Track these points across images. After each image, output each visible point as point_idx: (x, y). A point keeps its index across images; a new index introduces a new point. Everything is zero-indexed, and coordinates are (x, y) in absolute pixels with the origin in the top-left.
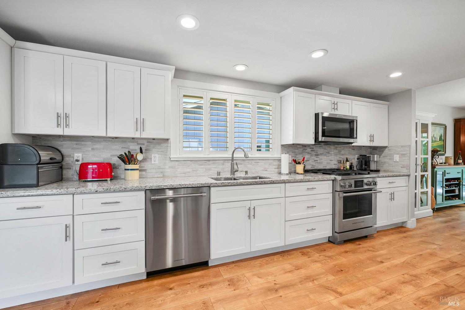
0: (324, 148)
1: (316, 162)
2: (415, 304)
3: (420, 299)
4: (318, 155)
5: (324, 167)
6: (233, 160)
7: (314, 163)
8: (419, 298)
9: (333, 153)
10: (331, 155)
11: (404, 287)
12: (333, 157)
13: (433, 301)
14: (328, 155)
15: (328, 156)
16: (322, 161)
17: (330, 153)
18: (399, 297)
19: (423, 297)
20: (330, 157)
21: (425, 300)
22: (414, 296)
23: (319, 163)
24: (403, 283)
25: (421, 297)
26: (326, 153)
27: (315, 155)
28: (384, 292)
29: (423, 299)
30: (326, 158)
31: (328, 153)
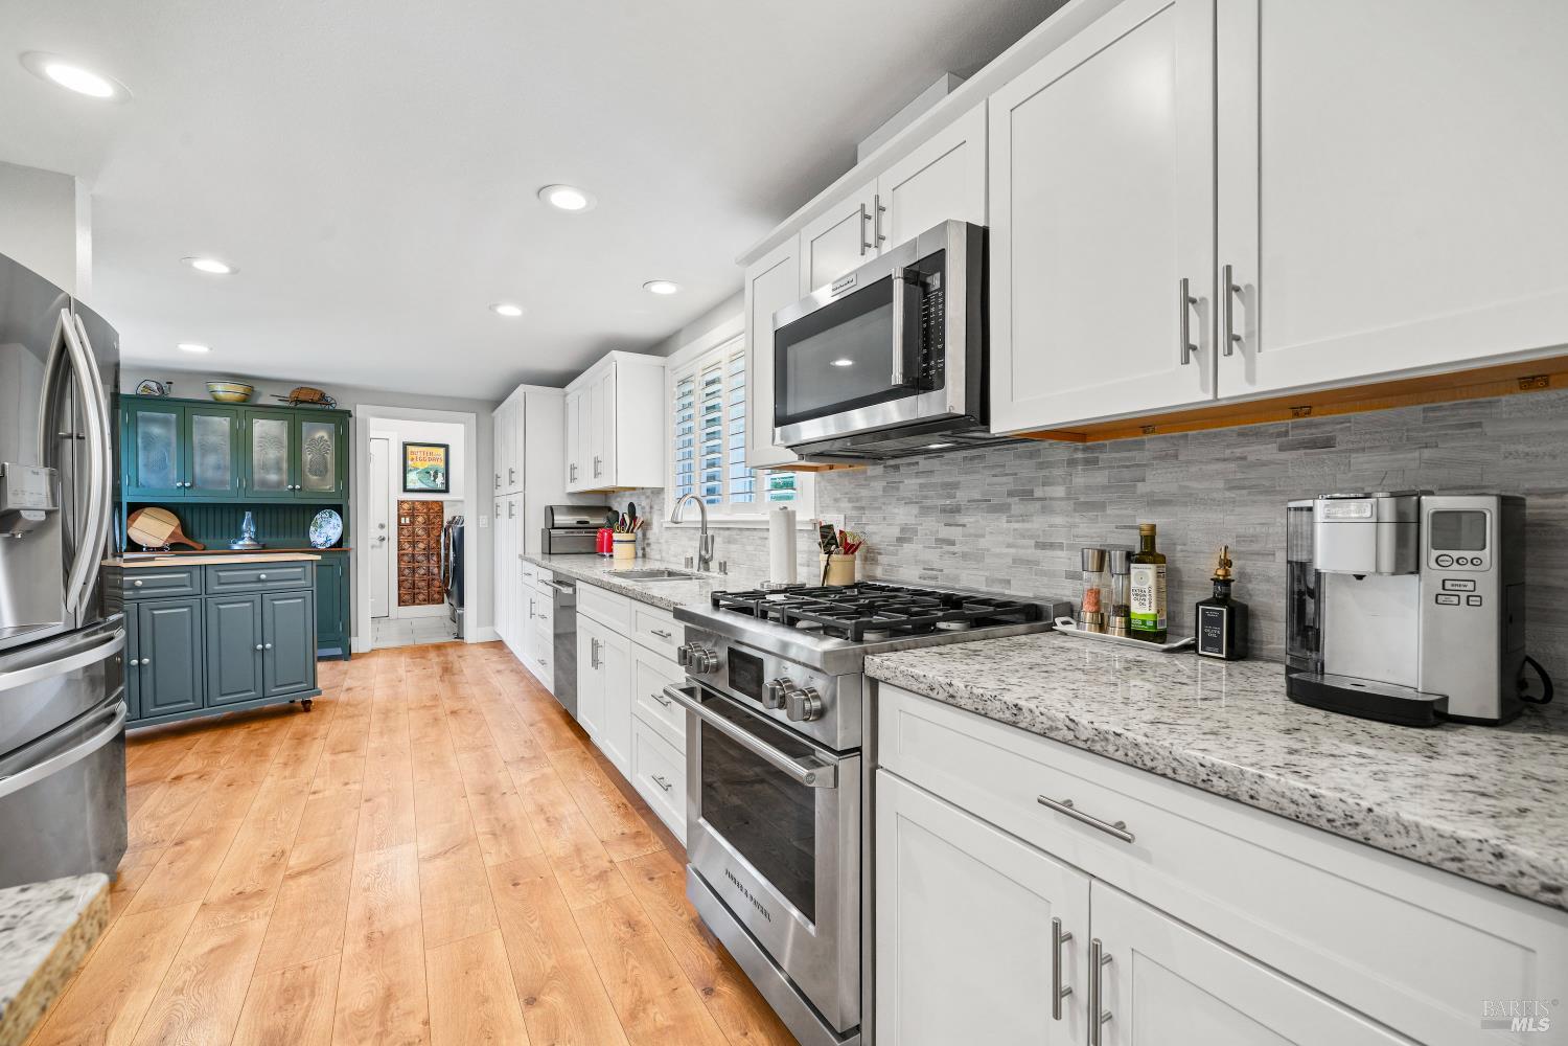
0: (993, 467)
1: (947, 548)
2: (304, 968)
3: (307, 991)
4: (956, 510)
5: (990, 581)
6: (704, 529)
7: (933, 556)
8: (313, 994)
9: (1059, 491)
10: (1045, 510)
11: (373, 985)
12: (1059, 520)
13: (278, 1015)
14: (1017, 507)
15: (1024, 518)
16: (983, 543)
17: (1038, 493)
18: (348, 949)
19: (306, 1004)
20: (1038, 524)
21: (297, 1002)
22: (326, 985)
23: (965, 556)
24: (389, 997)
25: (312, 1000)
26: (1011, 494)
27: (944, 511)
28: (386, 930)
29: (302, 998)
30: (1005, 525)
31: (1027, 495)
